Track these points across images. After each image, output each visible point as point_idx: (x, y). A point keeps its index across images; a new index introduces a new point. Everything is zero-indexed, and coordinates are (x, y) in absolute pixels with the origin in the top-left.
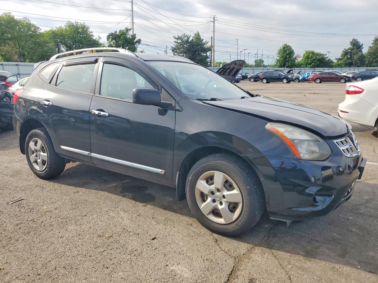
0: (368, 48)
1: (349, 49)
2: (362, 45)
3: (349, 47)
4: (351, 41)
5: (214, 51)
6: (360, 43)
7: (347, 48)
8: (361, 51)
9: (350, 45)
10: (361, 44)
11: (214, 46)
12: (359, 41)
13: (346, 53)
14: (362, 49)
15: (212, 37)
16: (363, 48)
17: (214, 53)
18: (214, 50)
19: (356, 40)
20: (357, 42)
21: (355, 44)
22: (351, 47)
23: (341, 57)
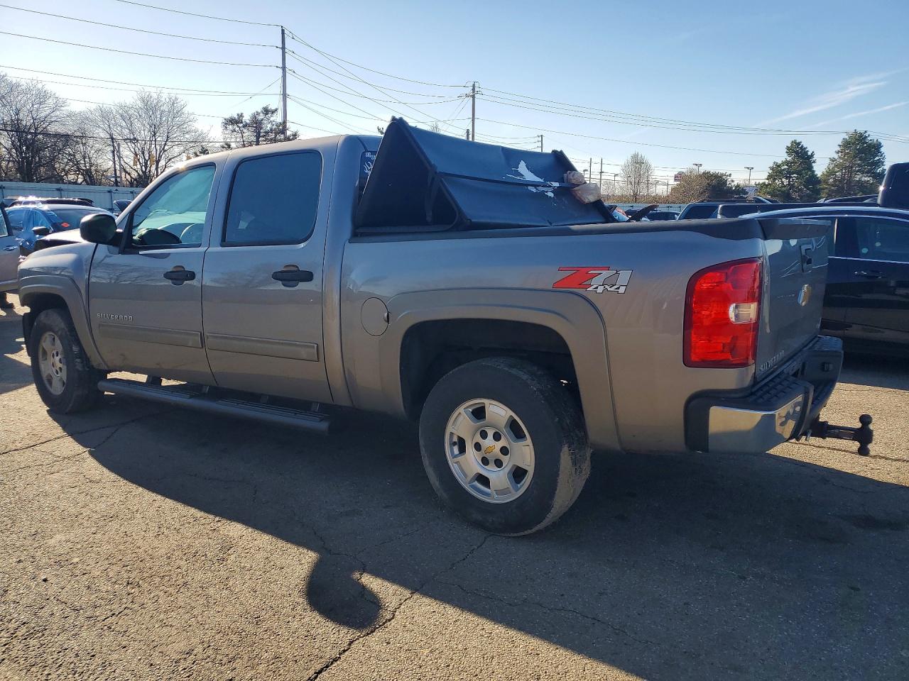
0: (828, 161)
1: (783, 163)
2: (812, 155)
3: (784, 160)
4: (789, 145)
6: (808, 151)
7: (780, 162)
8: (810, 168)
9: (786, 156)
10: (809, 154)
12: (805, 146)
13: (776, 172)
14: (813, 164)
15: (468, 130)
16: (814, 162)
19: (799, 144)
20: (803, 149)
21: (797, 153)
22: (789, 159)
23: (767, 181)
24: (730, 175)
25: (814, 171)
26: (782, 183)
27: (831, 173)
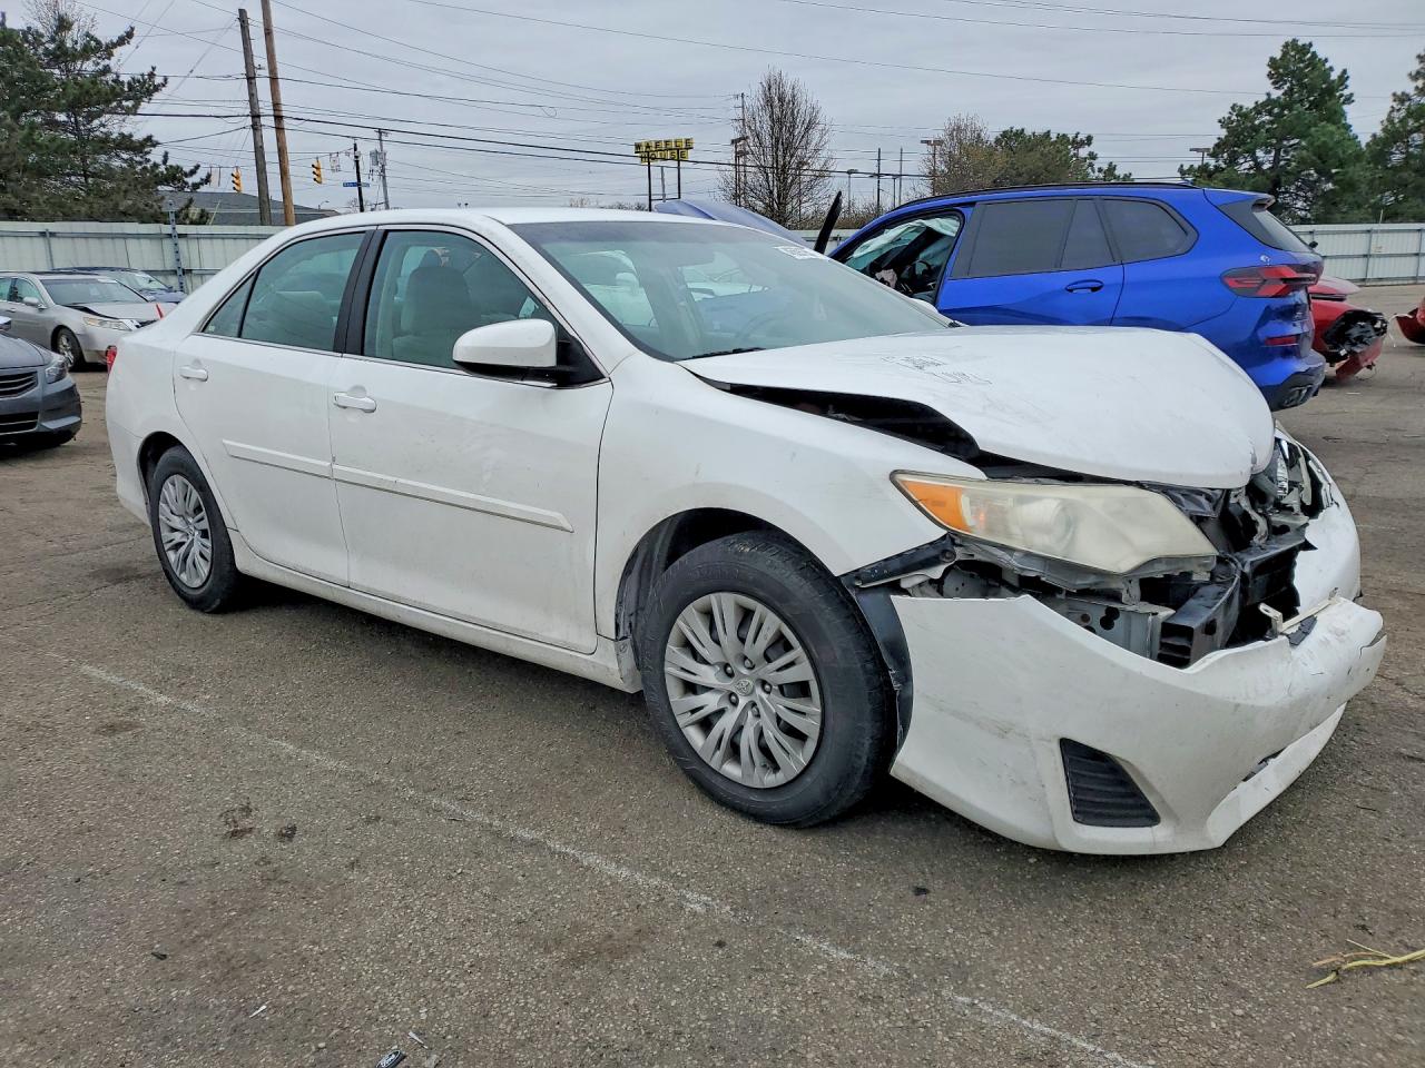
0: (1390, 103)
1: (1259, 109)
2: (1343, 78)
3: (1262, 99)
4: (1278, 55)
5: (278, 118)
6: (1331, 69)
7: (1248, 104)
8: (1336, 117)
9: (1267, 86)
10: (1334, 76)
11: (274, 79)
12: (1321, 55)
13: (1241, 132)
14: (1345, 107)
15: (243, 17)
16: (1349, 100)
17: (279, 129)
18: (276, 105)
19: (1305, 49)
20: (1315, 63)
21: (1298, 76)
22: (1276, 94)
23: (1212, 162)
24: (1089, 140)
25: (1348, 127)
26: (1258, 165)
27: (1393, 135)
